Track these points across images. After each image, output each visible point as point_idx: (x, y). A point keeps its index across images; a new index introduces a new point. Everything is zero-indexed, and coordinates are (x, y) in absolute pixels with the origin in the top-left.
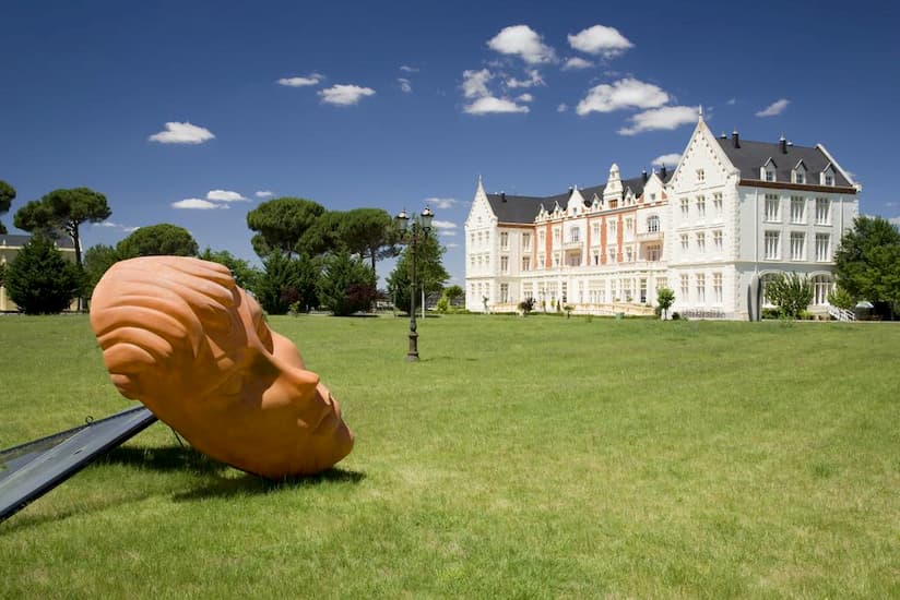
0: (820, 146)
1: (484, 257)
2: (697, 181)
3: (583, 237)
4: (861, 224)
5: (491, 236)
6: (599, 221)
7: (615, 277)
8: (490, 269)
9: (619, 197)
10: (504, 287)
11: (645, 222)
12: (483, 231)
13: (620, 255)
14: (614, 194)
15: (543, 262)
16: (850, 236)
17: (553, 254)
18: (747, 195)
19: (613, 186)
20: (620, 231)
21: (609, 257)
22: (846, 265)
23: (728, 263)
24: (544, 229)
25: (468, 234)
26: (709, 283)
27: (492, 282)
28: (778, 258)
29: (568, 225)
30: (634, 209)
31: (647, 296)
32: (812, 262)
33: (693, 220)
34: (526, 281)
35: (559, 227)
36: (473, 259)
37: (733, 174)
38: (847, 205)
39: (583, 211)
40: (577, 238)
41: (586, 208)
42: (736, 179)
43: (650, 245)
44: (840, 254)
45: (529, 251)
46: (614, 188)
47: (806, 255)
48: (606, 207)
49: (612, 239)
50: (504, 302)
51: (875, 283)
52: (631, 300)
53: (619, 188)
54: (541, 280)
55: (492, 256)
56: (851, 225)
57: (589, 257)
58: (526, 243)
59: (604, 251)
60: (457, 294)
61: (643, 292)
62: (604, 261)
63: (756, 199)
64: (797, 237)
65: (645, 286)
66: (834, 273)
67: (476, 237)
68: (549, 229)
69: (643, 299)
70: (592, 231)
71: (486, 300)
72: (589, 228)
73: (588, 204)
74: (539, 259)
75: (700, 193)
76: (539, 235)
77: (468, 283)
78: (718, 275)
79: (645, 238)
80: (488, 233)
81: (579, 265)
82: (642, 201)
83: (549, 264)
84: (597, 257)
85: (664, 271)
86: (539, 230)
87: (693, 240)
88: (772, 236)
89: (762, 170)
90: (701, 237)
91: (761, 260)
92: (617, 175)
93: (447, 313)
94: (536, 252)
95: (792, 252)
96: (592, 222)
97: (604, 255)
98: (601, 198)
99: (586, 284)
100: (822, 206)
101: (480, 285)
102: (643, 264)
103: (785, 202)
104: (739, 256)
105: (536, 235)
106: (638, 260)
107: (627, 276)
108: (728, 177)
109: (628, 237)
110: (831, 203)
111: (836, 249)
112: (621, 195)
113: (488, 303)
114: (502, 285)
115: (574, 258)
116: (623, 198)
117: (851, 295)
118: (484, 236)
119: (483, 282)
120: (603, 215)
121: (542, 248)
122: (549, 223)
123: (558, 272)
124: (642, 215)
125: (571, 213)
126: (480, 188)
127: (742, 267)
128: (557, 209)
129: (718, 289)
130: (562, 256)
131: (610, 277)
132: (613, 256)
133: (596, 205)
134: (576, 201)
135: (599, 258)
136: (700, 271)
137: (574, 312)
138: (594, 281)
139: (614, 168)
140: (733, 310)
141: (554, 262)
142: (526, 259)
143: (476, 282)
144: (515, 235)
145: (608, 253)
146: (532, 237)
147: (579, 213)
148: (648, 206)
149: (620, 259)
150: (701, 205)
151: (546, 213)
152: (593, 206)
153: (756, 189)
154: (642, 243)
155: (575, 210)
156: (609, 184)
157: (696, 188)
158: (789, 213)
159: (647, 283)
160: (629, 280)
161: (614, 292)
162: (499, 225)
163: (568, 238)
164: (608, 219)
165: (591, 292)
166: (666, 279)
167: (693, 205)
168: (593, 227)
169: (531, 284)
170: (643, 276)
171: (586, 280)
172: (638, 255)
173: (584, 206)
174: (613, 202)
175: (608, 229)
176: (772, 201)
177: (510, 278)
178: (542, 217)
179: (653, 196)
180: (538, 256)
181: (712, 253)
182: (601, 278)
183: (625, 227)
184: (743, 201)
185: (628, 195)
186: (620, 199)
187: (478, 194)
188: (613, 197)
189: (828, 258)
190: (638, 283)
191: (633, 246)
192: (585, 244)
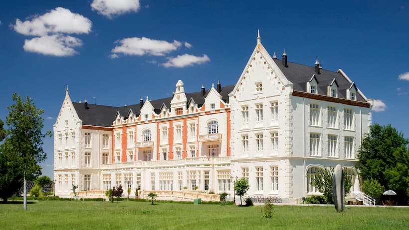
0: (341, 70)
1: (70, 153)
2: (257, 92)
3: (153, 138)
4: (376, 130)
5: (77, 135)
6: (167, 125)
7: (182, 169)
8: (75, 163)
9: (184, 106)
10: (87, 177)
11: (206, 126)
12: (70, 132)
13: (185, 152)
14: (180, 103)
15: (119, 157)
16: (368, 139)
17: (128, 152)
18: (298, 104)
19: (179, 98)
20: (185, 132)
21: (175, 154)
22: (368, 162)
23: (284, 158)
24: (121, 131)
25: (56, 135)
26: (267, 175)
27: (77, 173)
28: (320, 155)
29: (141, 128)
30: (197, 115)
31: (210, 185)
32: (342, 159)
33: (252, 124)
34: (105, 172)
35: (133, 129)
36: (60, 154)
37: (287, 86)
38: (364, 116)
39: (154, 117)
40: (148, 139)
41: (156, 115)
42: (289, 90)
43: (210, 144)
44: (362, 153)
45: (108, 148)
46: (179, 99)
47: (338, 153)
48: (173, 114)
49: (178, 139)
50: (87, 189)
51: (403, 175)
52: (196, 188)
53: (184, 99)
54: (118, 172)
55: (77, 152)
56: (369, 131)
57: (158, 154)
58: (105, 142)
59: (171, 148)
60: (47, 184)
61: (206, 182)
62: (171, 157)
63: (304, 107)
64: (332, 138)
65: (208, 177)
66: (357, 168)
67: (64, 137)
68: (124, 132)
69: (206, 187)
70: (161, 133)
71: (75, 188)
72: (158, 131)
73: (158, 111)
74: (116, 155)
75: (259, 101)
76: (116, 136)
77: (56, 174)
78: (275, 169)
79: (206, 139)
80: (73, 133)
81: (150, 160)
82: (203, 109)
83: (124, 159)
84: (165, 154)
85: (229, 164)
86: (116, 132)
87: (252, 140)
88: (315, 137)
89: (308, 84)
90: (260, 137)
91: (307, 157)
92: (182, 89)
93: (40, 199)
94: (113, 150)
95: (329, 151)
96: (161, 126)
97: (171, 153)
98: (169, 107)
99: (157, 176)
100: (348, 115)
101: (66, 175)
102: (204, 160)
103: (324, 112)
104: (292, 153)
105: (113, 136)
106: (200, 155)
107: (193, 169)
108: (283, 89)
109: (192, 138)
110: (354, 113)
111: (358, 149)
112: (185, 104)
113: (77, 190)
114: (85, 176)
115: (146, 154)
116: (188, 107)
117: (382, 185)
118: (70, 136)
119: (69, 173)
120: (171, 120)
121: (118, 146)
122: (125, 127)
123: (134, 165)
124: (204, 120)
125: (143, 118)
126: (67, 96)
127: (295, 161)
128: (131, 115)
129: (275, 179)
130: (136, 152)
131: (178, 169)
132: (179, 153)
133: (165, 113)
134: (148, 109)
135: (167, 154)
136: (259, 164)
137: (157, 199)
138: (163, 173)
139: (180, 83)
140: (288, 196)
141: (129, 158)
142: (105, 155)
143: (63, 173)
144: (96, 136)
145: (174, 150)
146: (110, 138)
147: (150, 118)
148: (208, 113)
149: (185, 155)
150: (260, 111)
151: (122, 119)
152: (162, 113)
153: (305, 100)
154: (204, 143)
155: (147, 116)
156: (175, 96)
157: (255, 97)
158: (326, 120)
159: (210, 175)
160: (195, 172)
161: (181, 182)
162: (83, 127)
163: (140, 138)
164: (175, 124)
165: (161, 182)
166: (229, 171)
167: (252, 111)
168: (161, 130)
169: (110, 175)
170: (207, 169)
171: (156, 172)
172: (200, 152)
173: (154, 113)
174: (179, 110)
175: (175, 131)
176: (315, 110)
177: (92, 170)
178: (119, 121)
179: (213, 106)
180: (115, 152)
181: (268, 150)
182: (170, 170)
183: (189, 129)
184: (295, 109)
185: (192, 105)
186: (184, 108)
187: (65, 101)
188: (179, 106)
189: (353, 156)
190: (203, 175)
191: (196, 145)
192: (155, 144)
